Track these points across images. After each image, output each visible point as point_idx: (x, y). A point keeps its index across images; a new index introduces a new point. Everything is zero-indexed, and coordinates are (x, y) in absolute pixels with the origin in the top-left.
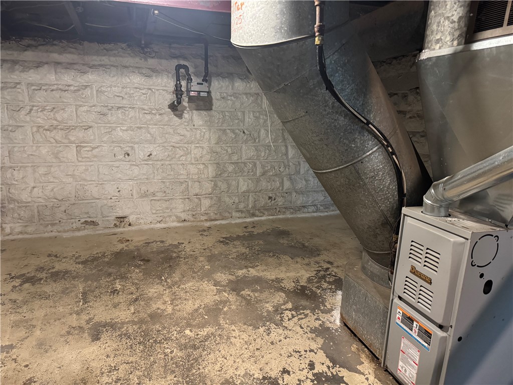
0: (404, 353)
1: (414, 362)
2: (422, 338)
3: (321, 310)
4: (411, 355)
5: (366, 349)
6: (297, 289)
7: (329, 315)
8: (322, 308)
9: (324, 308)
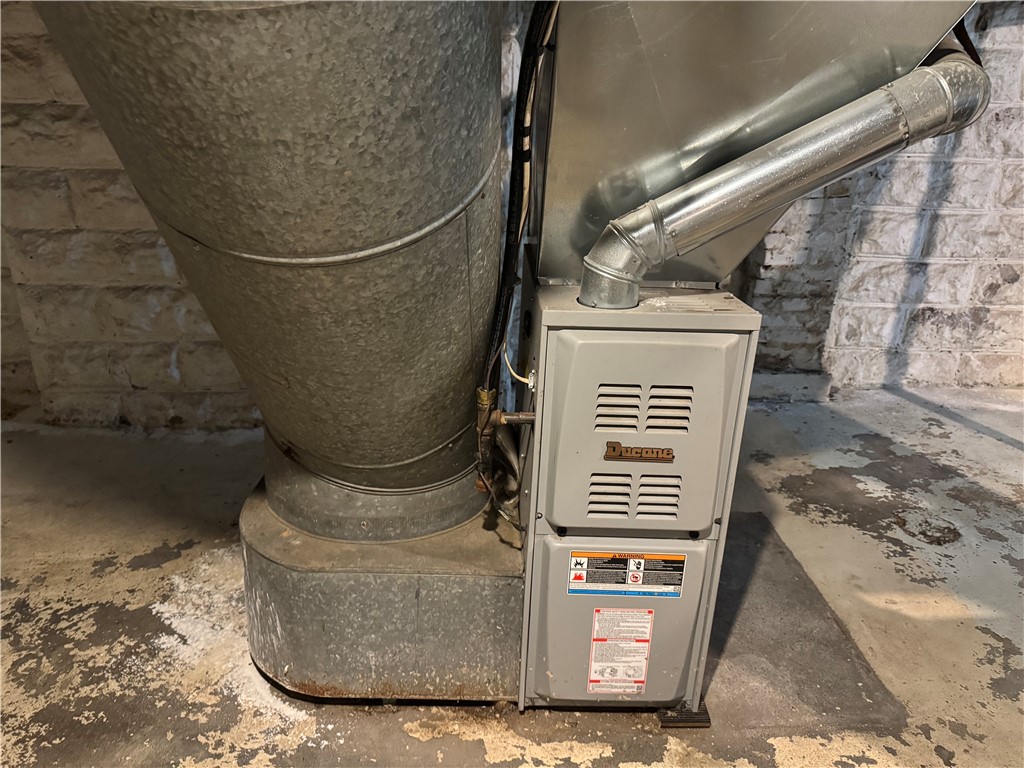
0: (606, 640)
1: (638, 641)
2: (657, 583)
3: (209, 727)
4: (628, 632)
5: (434, 709)
6: (39, 738)
7: (247, 719)
8: (203, 720)
9: (207, 715)
